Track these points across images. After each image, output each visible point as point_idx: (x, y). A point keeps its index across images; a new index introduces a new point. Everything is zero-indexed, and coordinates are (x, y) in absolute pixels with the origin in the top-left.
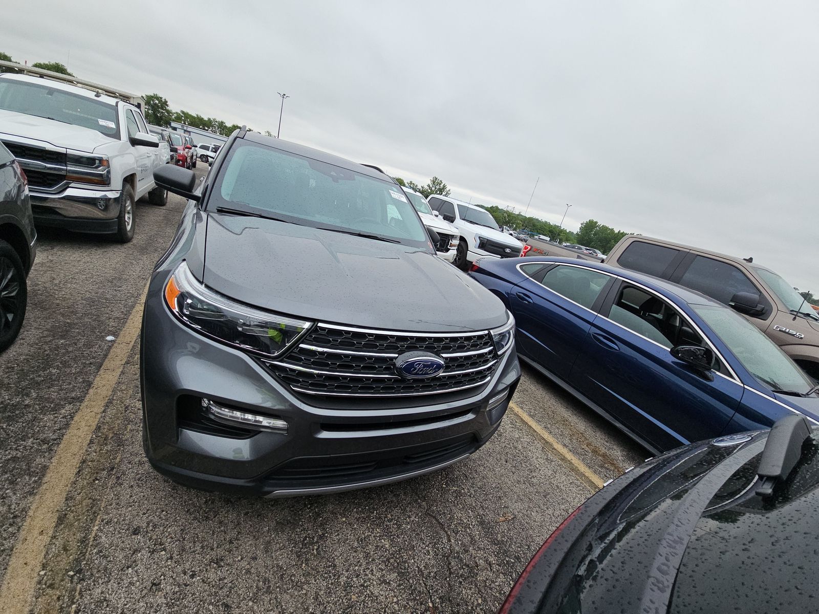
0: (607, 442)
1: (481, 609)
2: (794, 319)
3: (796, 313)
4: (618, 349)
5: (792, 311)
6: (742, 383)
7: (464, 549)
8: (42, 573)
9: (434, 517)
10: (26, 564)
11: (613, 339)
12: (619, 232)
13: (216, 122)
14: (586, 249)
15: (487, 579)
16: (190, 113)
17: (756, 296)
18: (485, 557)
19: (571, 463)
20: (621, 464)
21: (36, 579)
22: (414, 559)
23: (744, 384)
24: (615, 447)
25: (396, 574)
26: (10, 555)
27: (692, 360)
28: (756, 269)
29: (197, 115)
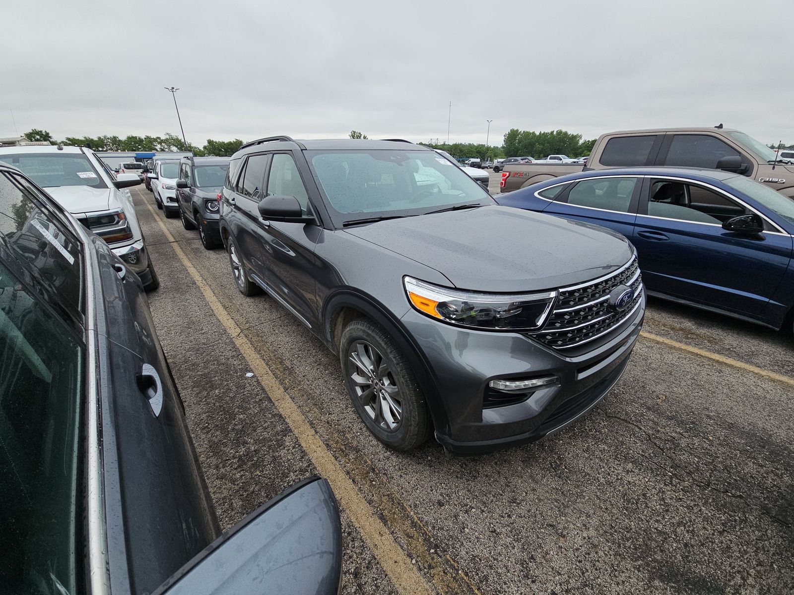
0: (674, 318)
1: (702, 464)
2: (774, 168)
3: (773, 163)
4: (668, 239)
5: (769, 161)
6: (789, 234)
7: (655, 431)
8: (414, 561)
9: (616, 417)
10: (396, 562)
11: (659, 232)
12: (540, 134)
13: (108, 139)
14: (522, 159)
15: (688, 444)
16: (77, 138)
17: (738, 158)
18: (673, 430)
19: (665, 344)
20: (697, 331)
21: (415, 568)
22: (631, 449)
23: (791, 235)
24: (683, 320)
25: (631, 464)
26: (378, 563)
27: (744, 227)
28: (728, 133)
29: (85, 138)
